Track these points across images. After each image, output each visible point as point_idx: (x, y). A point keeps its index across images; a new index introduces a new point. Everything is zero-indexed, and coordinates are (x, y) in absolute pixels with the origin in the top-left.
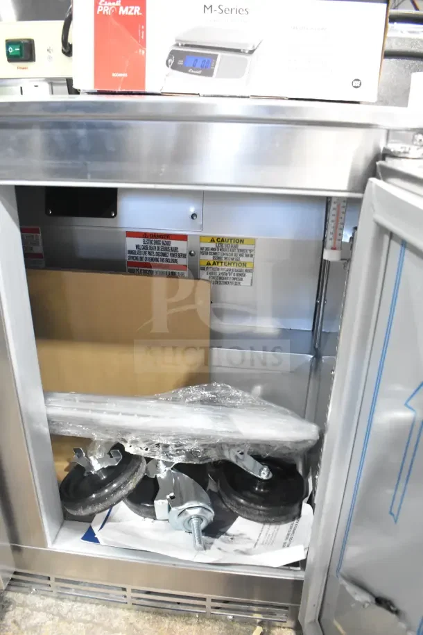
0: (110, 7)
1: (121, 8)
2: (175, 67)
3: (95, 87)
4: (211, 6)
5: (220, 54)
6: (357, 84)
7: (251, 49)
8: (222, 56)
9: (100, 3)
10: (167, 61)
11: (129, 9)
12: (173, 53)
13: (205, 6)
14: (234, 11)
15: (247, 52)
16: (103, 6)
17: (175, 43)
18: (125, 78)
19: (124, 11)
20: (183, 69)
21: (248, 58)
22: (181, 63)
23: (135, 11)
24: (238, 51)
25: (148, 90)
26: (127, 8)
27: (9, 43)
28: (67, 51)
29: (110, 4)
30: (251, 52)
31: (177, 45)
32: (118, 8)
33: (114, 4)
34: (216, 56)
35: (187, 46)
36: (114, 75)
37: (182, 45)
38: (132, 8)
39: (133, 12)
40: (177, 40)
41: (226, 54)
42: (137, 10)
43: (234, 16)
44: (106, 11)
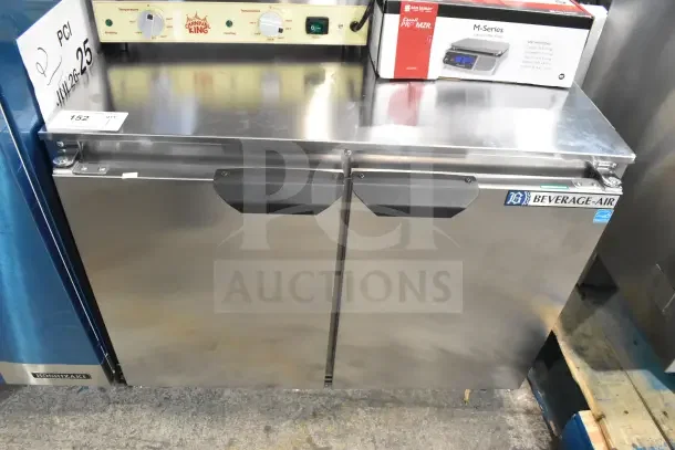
2: (448, 62)
3: (394, 76)
5: (479, 56)
7: (500, 53)
10: (444, 59)
12: (448, 54)
15: (497, 55)
17: (450, 47)
18: (415, 70)
19: (419, 25)
20: (454, 64)
21: (497, 59)
22: (452, 60)
24: (491, 54)
25: (429, 78)
28: (355, 28)
30: (500, 55)
31: (452, 49)
34: (476, 56)
35: (458, 49)
36: (408, 68)
37: (455, 49)
40: (452, 46)
41: (484, 56)
42: (428, 25)
43: (494, 33)
44: (407, 25)
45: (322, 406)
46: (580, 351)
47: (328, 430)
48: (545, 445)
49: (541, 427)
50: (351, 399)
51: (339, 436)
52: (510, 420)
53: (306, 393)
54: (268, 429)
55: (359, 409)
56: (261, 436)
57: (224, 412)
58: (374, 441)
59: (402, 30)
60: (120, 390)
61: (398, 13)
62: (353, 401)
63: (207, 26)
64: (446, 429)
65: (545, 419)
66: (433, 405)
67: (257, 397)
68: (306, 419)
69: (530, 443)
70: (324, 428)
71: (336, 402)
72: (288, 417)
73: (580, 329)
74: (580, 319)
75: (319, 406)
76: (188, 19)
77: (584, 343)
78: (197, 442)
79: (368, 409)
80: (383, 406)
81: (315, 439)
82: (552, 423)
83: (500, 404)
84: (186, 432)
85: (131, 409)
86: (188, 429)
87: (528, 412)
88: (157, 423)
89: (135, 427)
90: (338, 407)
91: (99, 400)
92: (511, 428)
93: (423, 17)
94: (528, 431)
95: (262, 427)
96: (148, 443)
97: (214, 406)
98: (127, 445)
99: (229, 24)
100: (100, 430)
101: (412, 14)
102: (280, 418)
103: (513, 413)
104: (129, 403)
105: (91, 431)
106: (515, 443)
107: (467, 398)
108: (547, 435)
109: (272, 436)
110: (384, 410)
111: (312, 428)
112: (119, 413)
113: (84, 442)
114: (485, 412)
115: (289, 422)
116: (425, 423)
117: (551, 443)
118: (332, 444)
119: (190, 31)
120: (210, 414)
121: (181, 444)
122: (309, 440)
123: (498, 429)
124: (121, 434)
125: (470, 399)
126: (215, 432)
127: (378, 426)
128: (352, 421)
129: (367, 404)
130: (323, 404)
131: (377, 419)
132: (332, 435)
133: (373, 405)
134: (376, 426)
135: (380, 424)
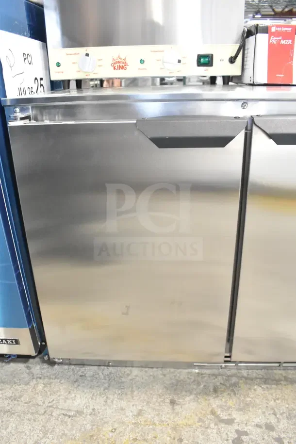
0: (276, 40)
1: (282, 41)
3: (268, 82)
9: (271, 38)
16: (273, 40)
18: (282, 77)
19: (283, 42)
25: (294, 83)
26: (285, 41)
27: (201, 56)
29: (276, 38)
32: (280, 40)
33: (278, 38)
36: (277, 75)
38: (287, 40)
39: (288, 42)
42: (290, 42)
44: (274, 42)
45: (221, 384)
47: (230, 403)
50: (246, 378)
51: (240, 410)
53: (205, 374)
54: (173, 402)
55: (256, 387)
56: (167, 408)
57: (132, 388)
58: (275, 414)
59: (270, 46)
60: (43, 369)
62: (248, 380)
63: (126, 64)
67: (161, 376)
68: (208, 394)
70: (226, 402)
71: (234, 380)
72: (190, 392)
75: (218, 384)
76: (113, 60)
78: (109, 411)
79: (264, 386)
80: (277, 384)
81: (219, 412)
84: (98, 403)
85: (50, 384)
86: (101, 400)
88: (73, 395)
89: (53, 397)
90: (235, 385)
91: (25, 375)
95: (168, 401)
96: (63, 412)
97: (123, 383)
98: (45, 412)
99: (142, 61)
100: (22, 399)
101: (278, 34)
102: (184, 393)
104: (50, 378)
105: (15, 399)
109: (177, 407)
110: (280, 387)
111: (215, 403)
112: (40, 387)
113: (8, 408)
115: (192, 397)
118: (234, 416)
119: (114, 68)
120: (120, 388)
121: (94, 413)
122: (213, 413)
124: (41, 403)
126: (123, 404)
127: (277, 401)
128: (251, 396)
129: (263, 383)
130: (222, 382)
131: (274, 395)
132: (234, 408)
133: (268, 384)
134: (275, 401)
135: (278, 399)
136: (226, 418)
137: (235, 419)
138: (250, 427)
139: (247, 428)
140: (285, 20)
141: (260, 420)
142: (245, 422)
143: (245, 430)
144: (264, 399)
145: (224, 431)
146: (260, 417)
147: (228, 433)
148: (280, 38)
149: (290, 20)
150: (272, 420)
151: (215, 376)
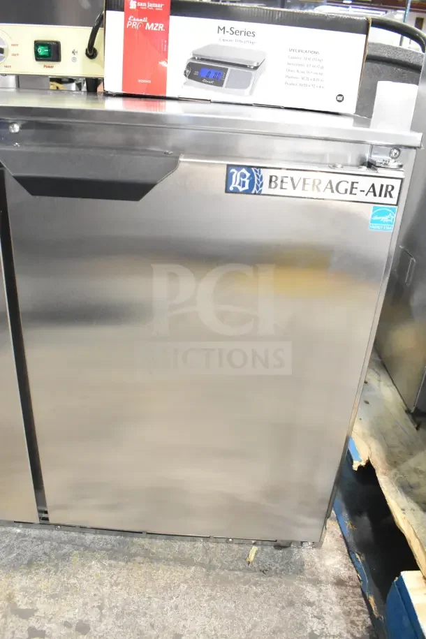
0: (138, 22)
1: (148, 24)
2: (191, 77)
3: (123, 90)
4: (224, 28)
5: (230, 68)
6: (340, 98)
7: (255, 65)
8: (231, 70)
9: (129, 19)
10: (185, 72)
11: (154, 26)
12: (190, 66)
13: (219, 27)
14: (243, 33)
15: (252, 67)
16: (132, 22)
17: (192, 56)
18: (148, 84)
19: (149, 27)
20: (199, 79)
21: (253, 72)
22: (196, 73)
23: (160, 27)
24: (244, 66)
25: (168, 95)
26: (152, 24)
27: (38, 44)
28: (91, 54)
29: (138, 20)
30: (256, 68)
31: (194, 58)
32: (145, 24)
33: (141, 20)
34: (227, 69)
35: (202, 59)
36: (140, 81)
37: (198, 59)
38: (157, 25)
39: (157, 28)
40: (193, 54)
41: (235, 69)
42: (161, 27)
43: (243, 37)
44: (135, 26)
45: (45, 553)
46: (407, 489)
47: (43, 585)
48: (360, 630)
49: (356, 603)
50: (86, 548)
51: (52, 596)
52: (311, 593)
55: (94, 562)
58: (100, 608)
59: (128, 32)
61: (122, 9)
62: (89, 551)
64: (212, 598)
65: (364, 595)
66: (202, 565)
68: (15, 568)
69: (337, 626)
70: (37, 582)
71: (66, 549)
73: (412, 462)
74: (411, 450)
75: (40, 553)
77: (414, 479)
79: (106, 562)
81: (19, 597)
82: (372, 600)
83: (299, 569)
87: (340, 583)
90: (64, 557)
92: (310, 604)
93: (153, 16)
94: (337, 609)
101: (140, 13)
103: (316, 582)
106: (315, 626)
107: (252, 557)
108: (366, 616)
110: (130, 565)
111: (20, 582)
114: (276, 580)
116: (184, 587)
117: (368, 628)
118: (38, 606)
123: (291, 604)
125: (257, 559)
127: (114, 588)
128: (79, 577)
129: (107, 557)
130: (47, 551)
131: (115, 578)
132: (44, 593)
133: (115, 559)
134: (112, 586)
135: (117, 585)
136: (25, 607)
137: (37, 610)
138: (54, 625)
139: (49, 625)
140: (386, 12)
141: (73, 615)
142: (50, 617)
143: (44, 629)
144: (97, 582)
145: (13, 627)
146: (77, 611)
147: (16, 632)
148: (145, 20)
149: (393, 12)
150: (93, 617)
151: (42, 540)
